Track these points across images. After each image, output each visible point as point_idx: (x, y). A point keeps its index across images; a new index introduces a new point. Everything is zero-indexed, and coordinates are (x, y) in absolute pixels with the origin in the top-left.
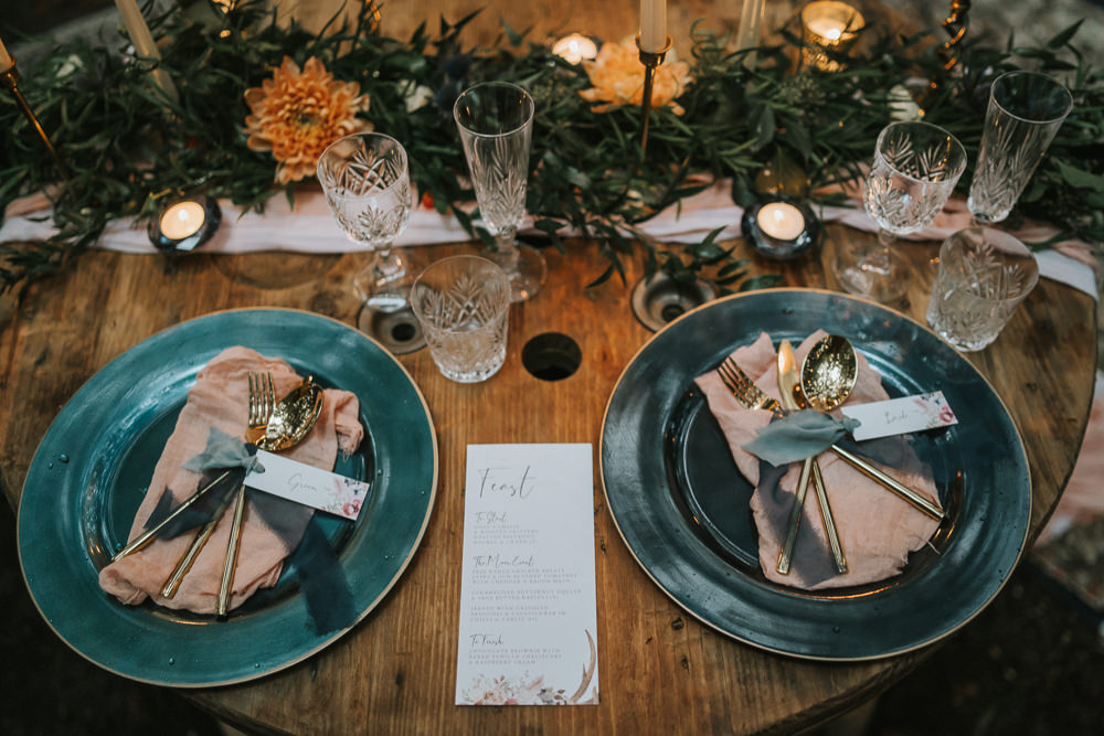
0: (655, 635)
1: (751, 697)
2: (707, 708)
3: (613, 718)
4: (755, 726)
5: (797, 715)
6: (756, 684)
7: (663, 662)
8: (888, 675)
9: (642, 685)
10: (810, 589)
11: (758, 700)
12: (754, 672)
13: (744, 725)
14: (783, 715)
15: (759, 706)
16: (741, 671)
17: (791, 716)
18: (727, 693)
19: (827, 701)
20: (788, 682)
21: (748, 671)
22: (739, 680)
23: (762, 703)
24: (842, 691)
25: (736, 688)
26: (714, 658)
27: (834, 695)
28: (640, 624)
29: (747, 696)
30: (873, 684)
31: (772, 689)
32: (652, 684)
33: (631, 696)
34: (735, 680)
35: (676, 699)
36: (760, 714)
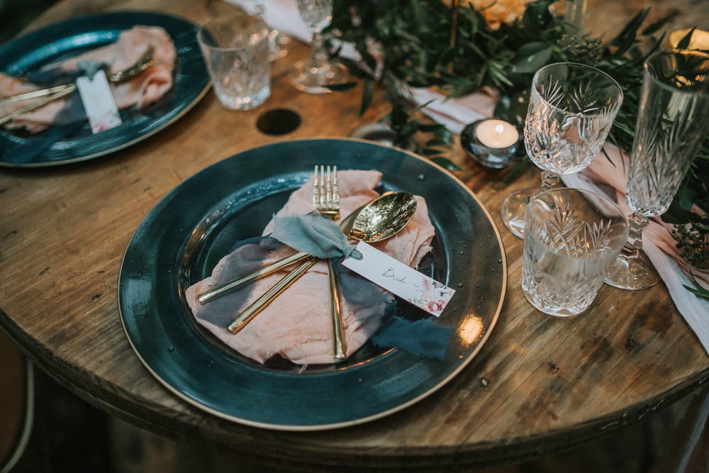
0: (107, 272)
1: (91, 343)
2: (68, 325)
3: (32, 286)
4: (69, 357)
5: (96, 377)
6: (106, 339)
7: (90, 286)
8: (172, 415)
9: (64, 287)
10: (196, 318)
11: (92, 347)
12: (114, 334)
13: (65, 351)
14: (89, 367)
15: (87, 350)
16: (109, 327)
17: (91, 372)
18: (87, 329)
19: (119, 388)
20: (119, 356)
21: (112, 330)
22: (101, 329)
23: (91, 351)
24: (134, 392)
25: (93, 332)
26: (110, 308)
27: (127, 389)
28: (111, 261)
29: (91, 340)
30: (157, 410)
31: (107, 350)
32: (67, 291)
33: (54, 285)
34: (99, 328)
35: (66, 307)
36: (81, 354)
